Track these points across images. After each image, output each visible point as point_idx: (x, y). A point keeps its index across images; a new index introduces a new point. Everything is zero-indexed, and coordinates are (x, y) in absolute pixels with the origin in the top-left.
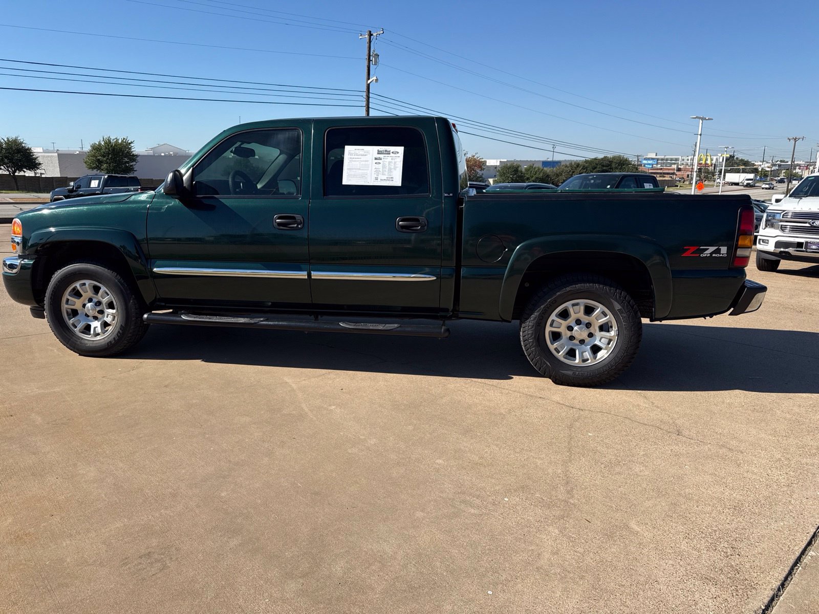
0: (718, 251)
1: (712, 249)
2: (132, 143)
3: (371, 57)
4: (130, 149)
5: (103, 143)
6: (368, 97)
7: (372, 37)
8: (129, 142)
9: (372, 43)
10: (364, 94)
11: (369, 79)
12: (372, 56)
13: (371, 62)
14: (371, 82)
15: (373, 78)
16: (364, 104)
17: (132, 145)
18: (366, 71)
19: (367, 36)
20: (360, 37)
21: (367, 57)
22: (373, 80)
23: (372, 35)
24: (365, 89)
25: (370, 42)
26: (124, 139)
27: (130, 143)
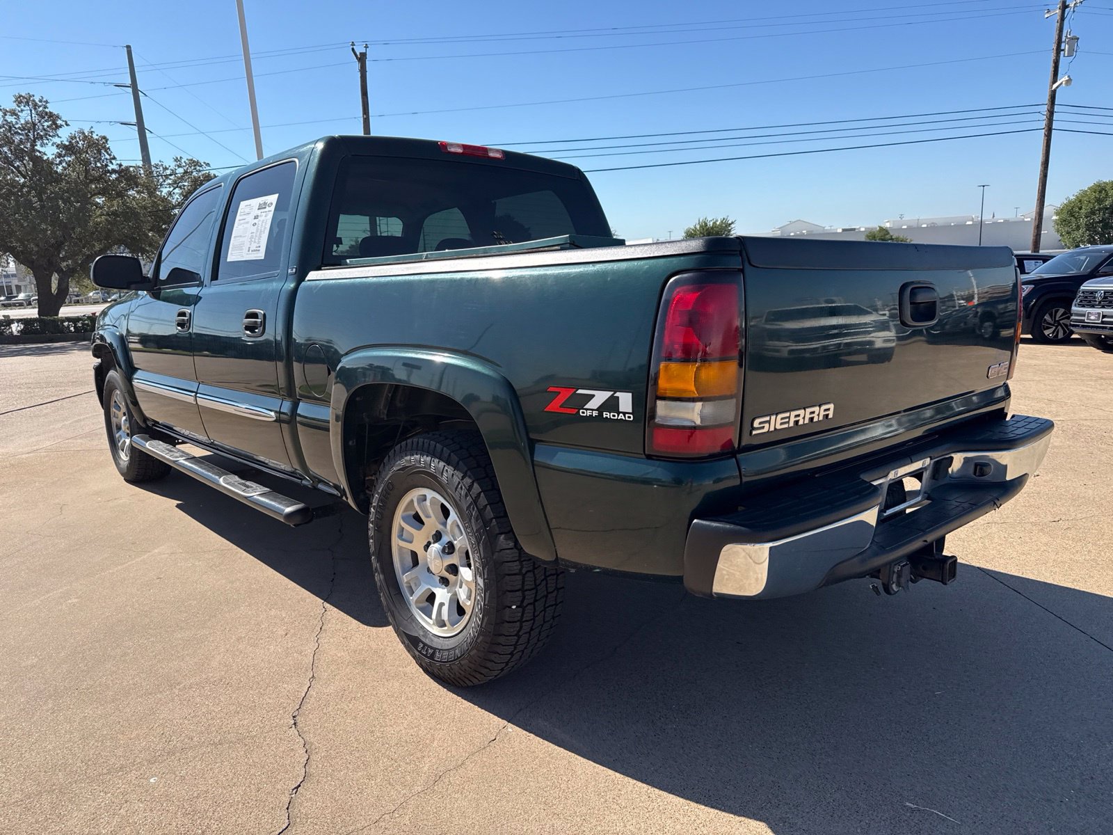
0: (612, 404)
1: (600, 397)
2: (732, 223)
3: (1063, 45)
4: (730, 231)
5: (698, 227)
6: (1051, 112)
7: (1067, 10)
8: (730, 222)
9: (1066, 22)
10: (1044, 109)
11: (1055, 81)
12: (1065, 42)
13: (1062, 53)
14: (1057, 87)
15: (1062, 79)
16: (1043, 124)
17: (733, 226)
18: (1051, 69)
19: (1058, 11)
20: (1046, 16)
21: (1054, 47)
22: (1061, 83)
23: (1067, 7)
24: (1046, 99)
25: (1063, 19)
26: (724, 219)
27: (730, 224)
